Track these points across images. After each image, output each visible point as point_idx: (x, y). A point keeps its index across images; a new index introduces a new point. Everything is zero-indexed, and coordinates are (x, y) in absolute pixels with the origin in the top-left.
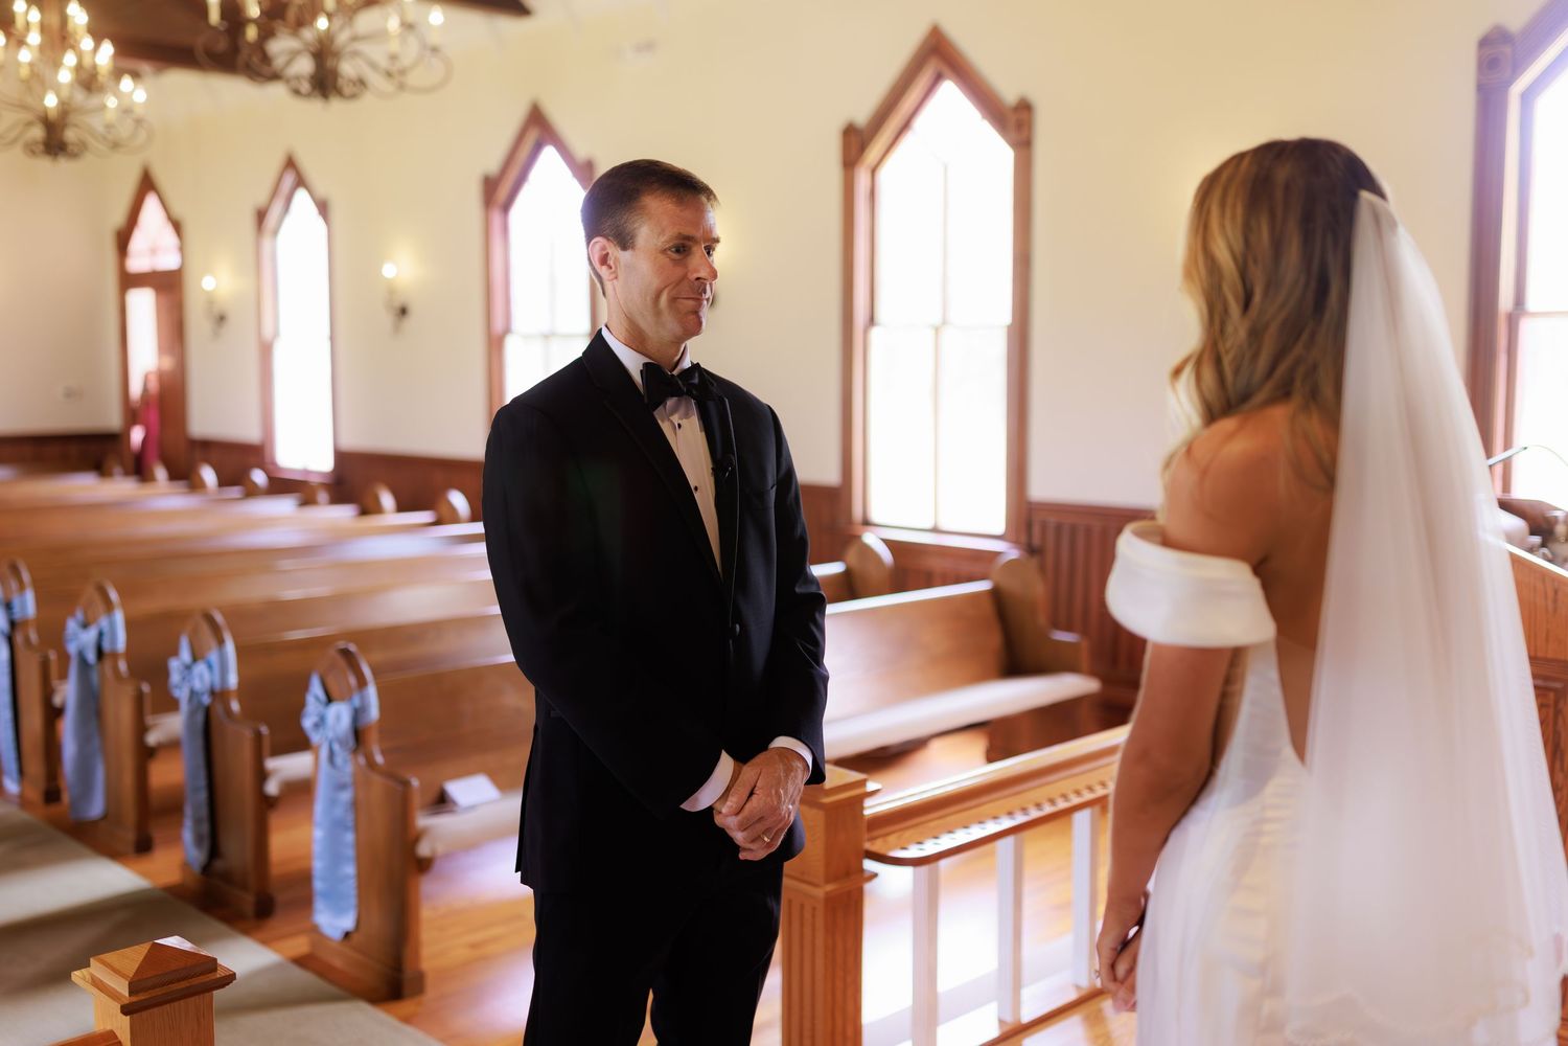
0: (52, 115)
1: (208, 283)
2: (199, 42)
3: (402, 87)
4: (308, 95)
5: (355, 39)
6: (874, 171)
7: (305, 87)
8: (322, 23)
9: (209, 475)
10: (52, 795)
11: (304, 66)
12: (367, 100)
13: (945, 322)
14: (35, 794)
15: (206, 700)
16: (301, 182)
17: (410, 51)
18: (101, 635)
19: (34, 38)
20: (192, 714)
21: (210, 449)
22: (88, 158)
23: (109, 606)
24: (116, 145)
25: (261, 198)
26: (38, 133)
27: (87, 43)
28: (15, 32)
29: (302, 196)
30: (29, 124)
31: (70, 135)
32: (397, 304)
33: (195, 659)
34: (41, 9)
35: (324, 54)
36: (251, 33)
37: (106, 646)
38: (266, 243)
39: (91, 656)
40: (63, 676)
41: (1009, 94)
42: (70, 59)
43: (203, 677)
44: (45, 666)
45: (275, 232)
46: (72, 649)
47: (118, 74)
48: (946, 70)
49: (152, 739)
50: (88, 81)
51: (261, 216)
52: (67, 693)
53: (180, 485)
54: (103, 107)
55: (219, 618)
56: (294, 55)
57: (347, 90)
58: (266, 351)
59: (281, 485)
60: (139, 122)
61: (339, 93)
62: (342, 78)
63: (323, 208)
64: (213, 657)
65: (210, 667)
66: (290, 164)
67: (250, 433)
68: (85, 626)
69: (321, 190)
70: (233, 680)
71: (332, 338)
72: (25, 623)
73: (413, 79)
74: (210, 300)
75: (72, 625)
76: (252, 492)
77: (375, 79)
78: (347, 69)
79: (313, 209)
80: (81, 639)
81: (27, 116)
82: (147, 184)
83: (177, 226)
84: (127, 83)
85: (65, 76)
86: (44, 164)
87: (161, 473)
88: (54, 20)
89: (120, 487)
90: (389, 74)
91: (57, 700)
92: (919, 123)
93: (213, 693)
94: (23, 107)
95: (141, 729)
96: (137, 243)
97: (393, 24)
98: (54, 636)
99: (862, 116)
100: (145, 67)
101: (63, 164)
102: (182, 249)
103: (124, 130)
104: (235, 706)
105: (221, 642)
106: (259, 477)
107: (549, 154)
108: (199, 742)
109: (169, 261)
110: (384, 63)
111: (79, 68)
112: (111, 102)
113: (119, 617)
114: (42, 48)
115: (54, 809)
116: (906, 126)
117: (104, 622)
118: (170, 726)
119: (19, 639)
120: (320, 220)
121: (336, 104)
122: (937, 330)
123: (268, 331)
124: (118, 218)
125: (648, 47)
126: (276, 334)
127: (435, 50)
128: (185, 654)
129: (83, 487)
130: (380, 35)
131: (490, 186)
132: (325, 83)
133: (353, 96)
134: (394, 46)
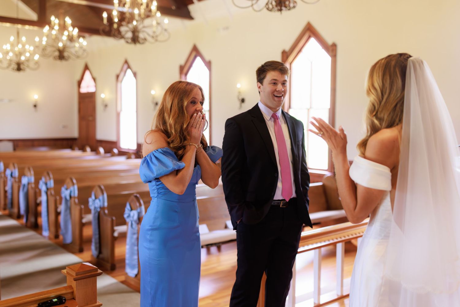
0: (61, 49)
1: (103, 96)
2: (101, 28)
3: (156, 40)
4: (130, 43)
5: (144, 27)
6: (291, 64)
7: (130, 41)
8: (135, 23)
9: (102, 150)
10: (57, 236)
11: (129, 35)
12: (147, 44)
13: (311, 108)
14: (52, 236)
15: (99, 210)
16: (129, 67)
17: (159, 30)
18: (71, 192)
19: (57, 27)
20: (95, 213)
21: (102, 143)
22: (70, 61)
23: (73, 184)
24: (78, 57)
25: (118, 72)
26: (57, 54)
27: (71, 29)
28: (51, 26)
29: (129, 71)
30: (54, 51)
31: (66, 54)
32: (155, 102)
33: (96, 198)
34: (59, 19)
35: (135, 31)
36: (115, 26)
37: (72, 195)
38: (119, 84)
39: (68, 198)
40: (61, 204)
41: (330, 42)
42: (66, 33)
43: (98, 203)
44: (56, 201)
45: (121, 81)
46: (63, 195)
47: (79, 37)
48: (312, 35)
49: (84, 221)
50: (71, 39)
51: (118, 76)
52: (62, 208)
53: (93, 153)
54: (75, 46)
55: (103, 187)
56: (127, 32)
57: (141, 41)
58: (118, 115)
59: (122, 153)
60: (84, 50)
61: (139, 42)
62: (140, 38)
63: (135, 74)
64: (101, 197)
65: (100, 200)
66: (126, 62)
67: (113, 138)
68: (67, 189)
69: (135, 69)
70: (106, 204)
71: (137, 112)
72: (51, 189)
73: (160, 38)
74: (103, 100)
75: (63, 189)
76: (113, 155)
77: (149, 38)
78: (141, 35)
79: (132, 75)
80: (65, 193)
81: (54, 49)
82: (86, 68)
83: (94, 79)
84: (81, 40)
85: (65, 38)
86: (58, 62)
87: (88, 149)
88: (62, 23)
89: (77, 153)
90: (153, 37)
91: (59, 210)
92: (304, 50)
93: (100, 208)
94: (53, 46)
95: (81, 218)
96: (83, 84)
97: (154, 23)
98: (58, 192)
99: (287, 48)
100: (87, 35)
101: (64, 63)
102: (96, 86)
103: (80, 53)
104: (106, 211)
105: (103, 194)
106: (115, 151)
107: (198, 59)
108: (97, 221)
109: (92, 90)
110: (151, 34)
111: (68, 36)
112: (77, 45)
113: (76, 187)
114: (59, 30)
115: (57, 240)
116: (300, 51)
117: (72, 188)
118: (89, 218)
119: (49, 193)
120: (134, 78)
121: (138, 46)
122: (308, 110)
123: (119, 109)
124: (78, 77)
125: (227, 28)
126: (121, 110)
127: (166, 30)
128: (93, 197)
129: (67, 153)
130: (151, 26)
131: (182, 68)
132: (135, 40)
133: (143, 43)
134: (154, 29)
